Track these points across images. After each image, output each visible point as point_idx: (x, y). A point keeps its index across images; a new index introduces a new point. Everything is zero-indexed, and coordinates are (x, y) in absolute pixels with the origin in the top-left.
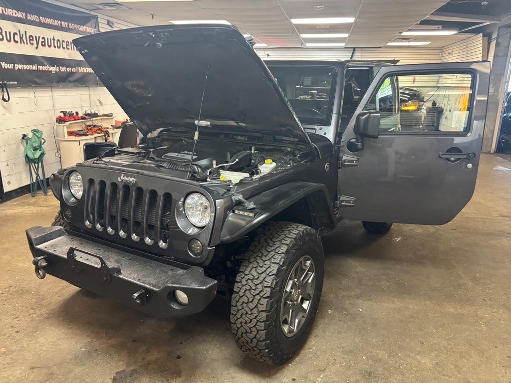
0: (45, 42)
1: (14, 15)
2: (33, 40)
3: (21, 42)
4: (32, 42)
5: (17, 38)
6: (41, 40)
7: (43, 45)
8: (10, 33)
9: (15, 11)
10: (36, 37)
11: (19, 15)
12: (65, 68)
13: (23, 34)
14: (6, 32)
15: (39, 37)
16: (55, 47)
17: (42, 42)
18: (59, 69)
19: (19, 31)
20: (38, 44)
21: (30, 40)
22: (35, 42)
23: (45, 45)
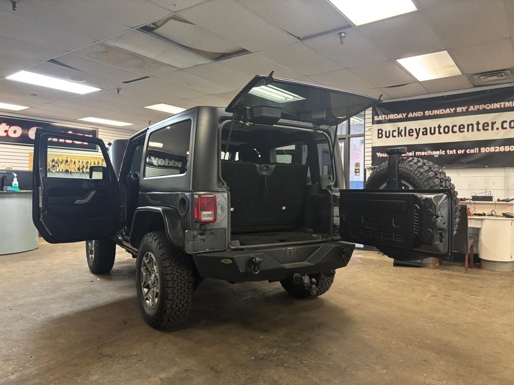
0: (426, 131)
1: (395, 118)
2: (413, 132)
3: (398, 136)
4: (411, 134)
5: (396, 134)
6: (422, 130)
7: (423, 134)
8: (389, 131)
9: (395, 115)
10: (416, 129)
11: (400, 116)
12: (455, 151)
13: (402, 130)
14: (386, 132)
15: (419, 129)
16: (440, 133)
17: (423, 132)
18: (446, 152)
19: (399, 128)
20: (418, 134)
21: (409, 132)
22: (415, 134)
23: (426, 134)
